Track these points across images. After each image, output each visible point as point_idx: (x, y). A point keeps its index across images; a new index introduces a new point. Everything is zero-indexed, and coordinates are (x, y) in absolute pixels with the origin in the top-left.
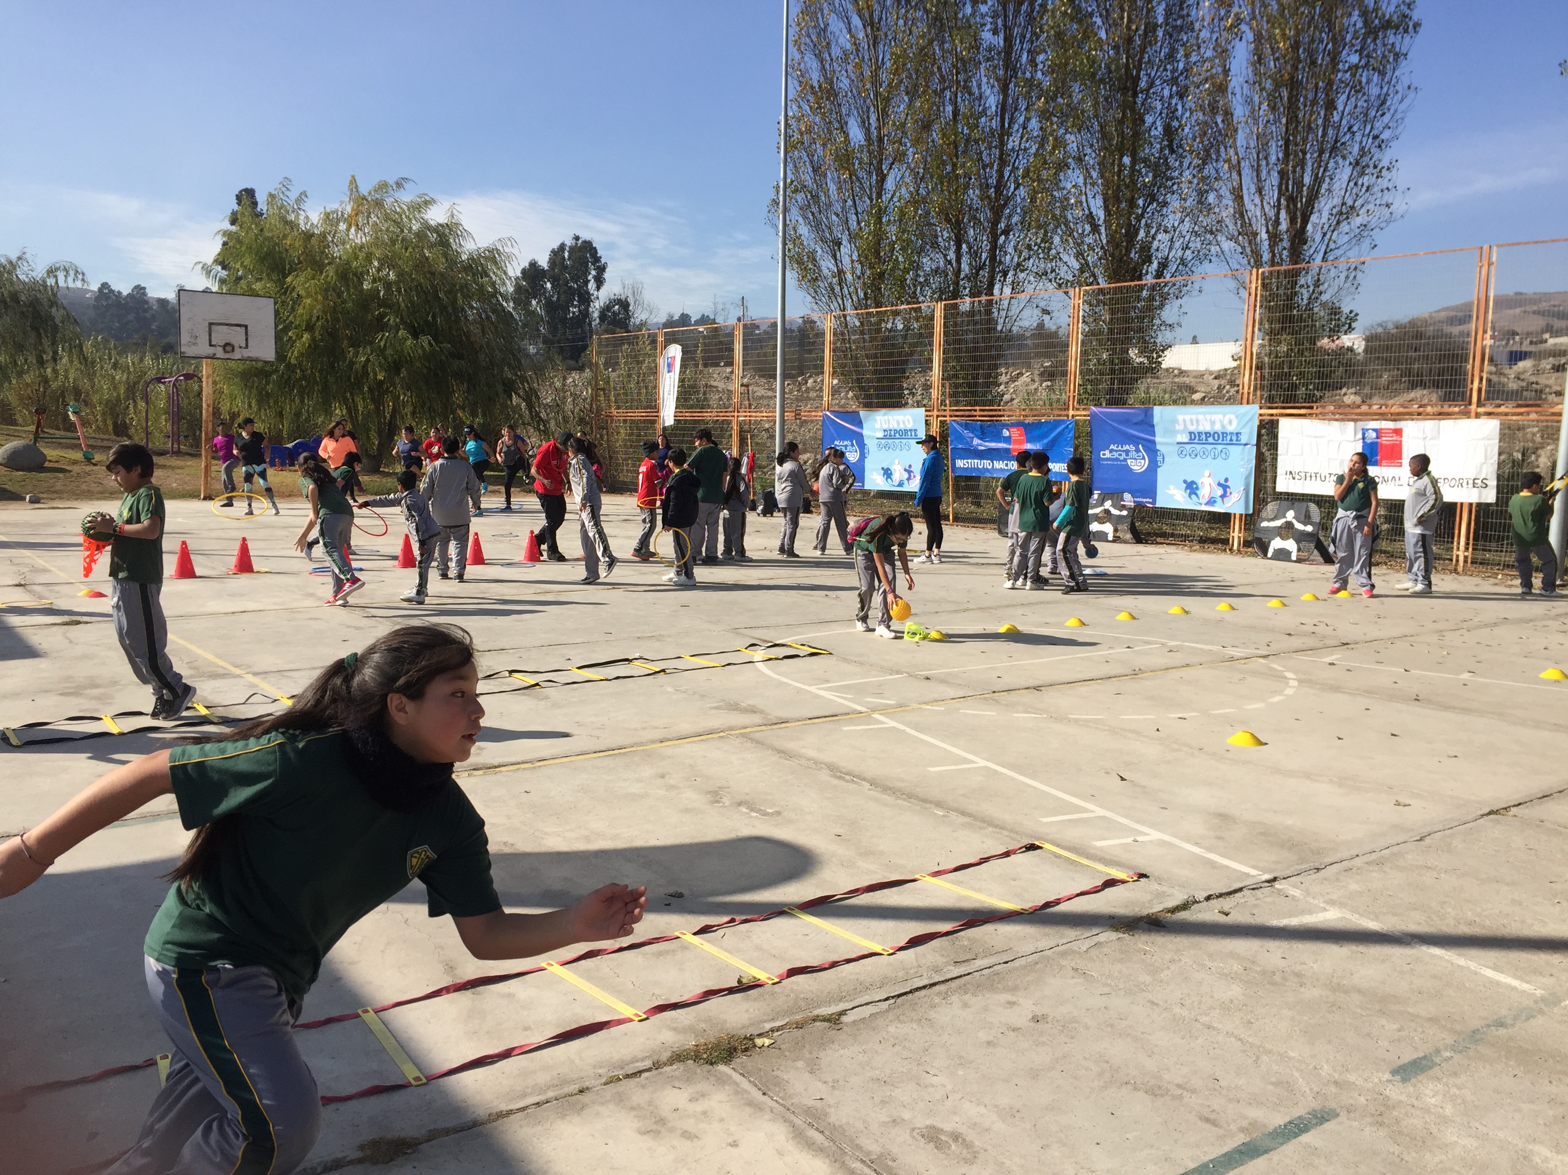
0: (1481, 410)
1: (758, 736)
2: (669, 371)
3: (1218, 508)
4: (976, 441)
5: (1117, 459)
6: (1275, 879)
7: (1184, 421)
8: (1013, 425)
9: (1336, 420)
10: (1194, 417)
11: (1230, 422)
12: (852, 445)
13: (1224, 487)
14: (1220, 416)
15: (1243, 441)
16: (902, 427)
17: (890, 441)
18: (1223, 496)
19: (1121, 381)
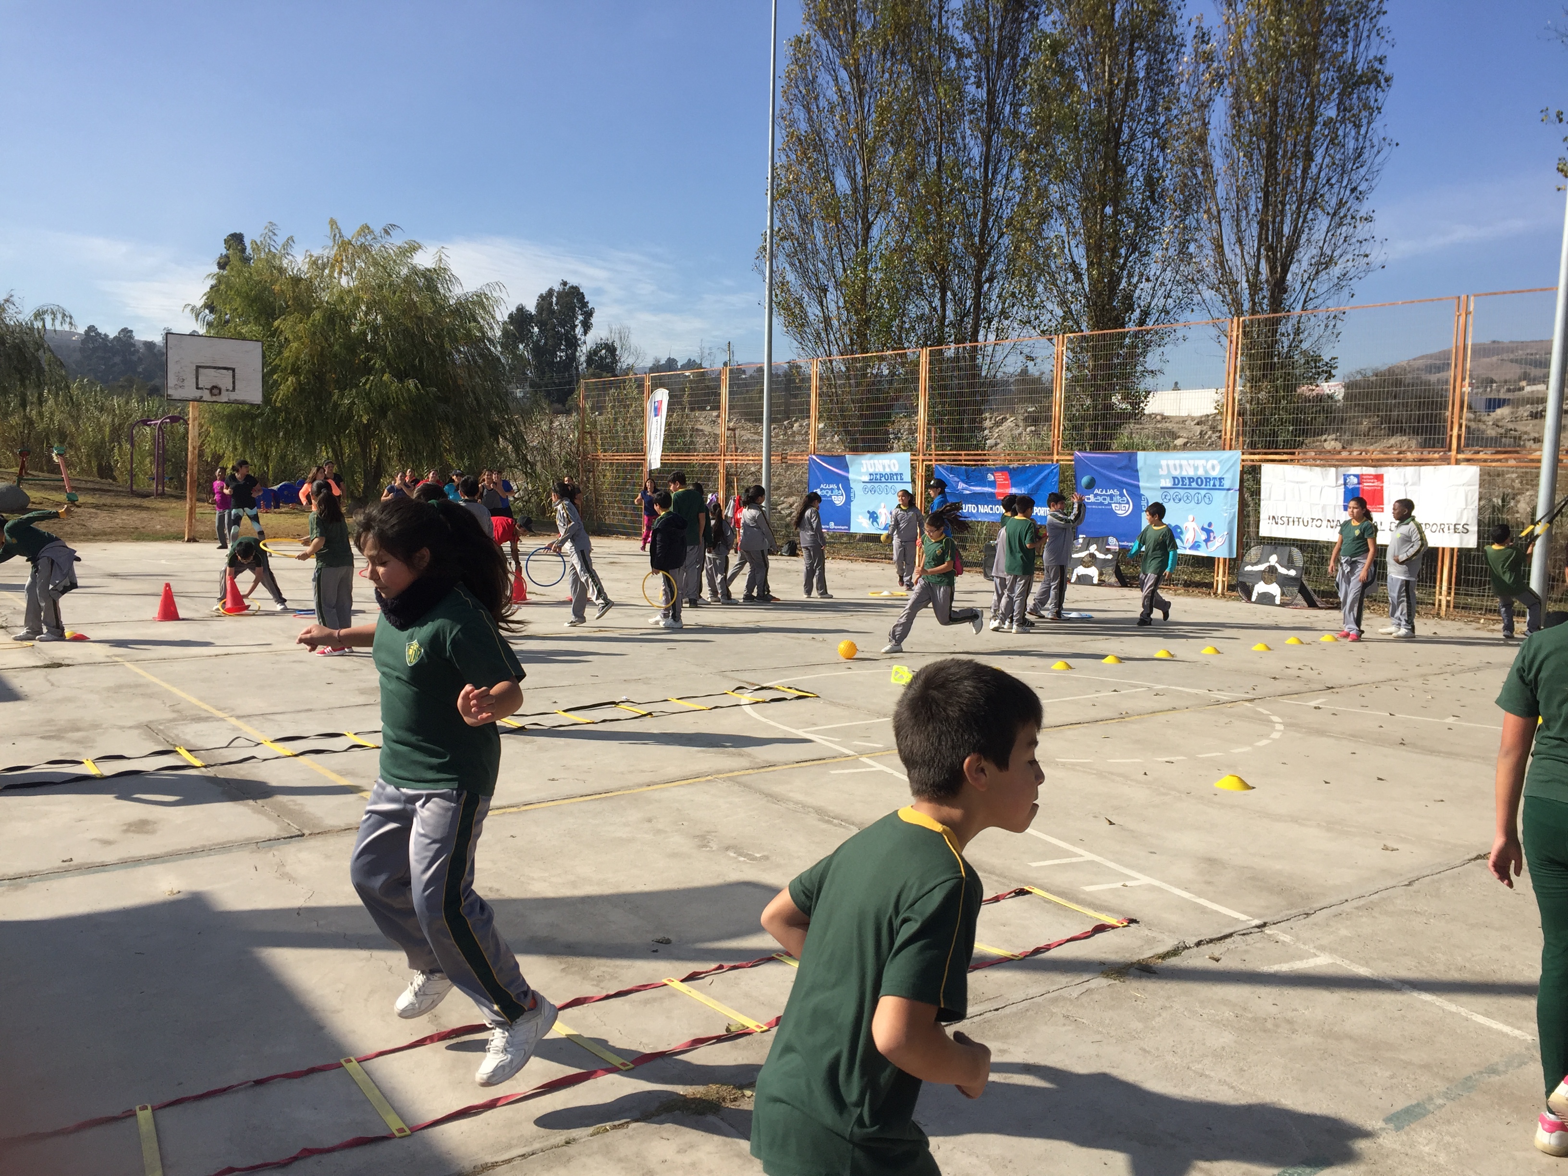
0: (1460, 456)
1: (744, 779)
2: (656, 415)
3: (1202, 552)
4: (961, 485)
5: (1101, 504)
6: (1265, 925)
7: (1168, 466)
8: (997, 470)
9: (1317, 466)
10: (1177, 462)
11: (1213, 467)
12: (839, 489)
13: (1208, 531)
14: (1203, 462)
15: (1226, 486)
16: (888, 471)
17: (876, 485)
18: (1207, 541)
19: (1105, 427)
